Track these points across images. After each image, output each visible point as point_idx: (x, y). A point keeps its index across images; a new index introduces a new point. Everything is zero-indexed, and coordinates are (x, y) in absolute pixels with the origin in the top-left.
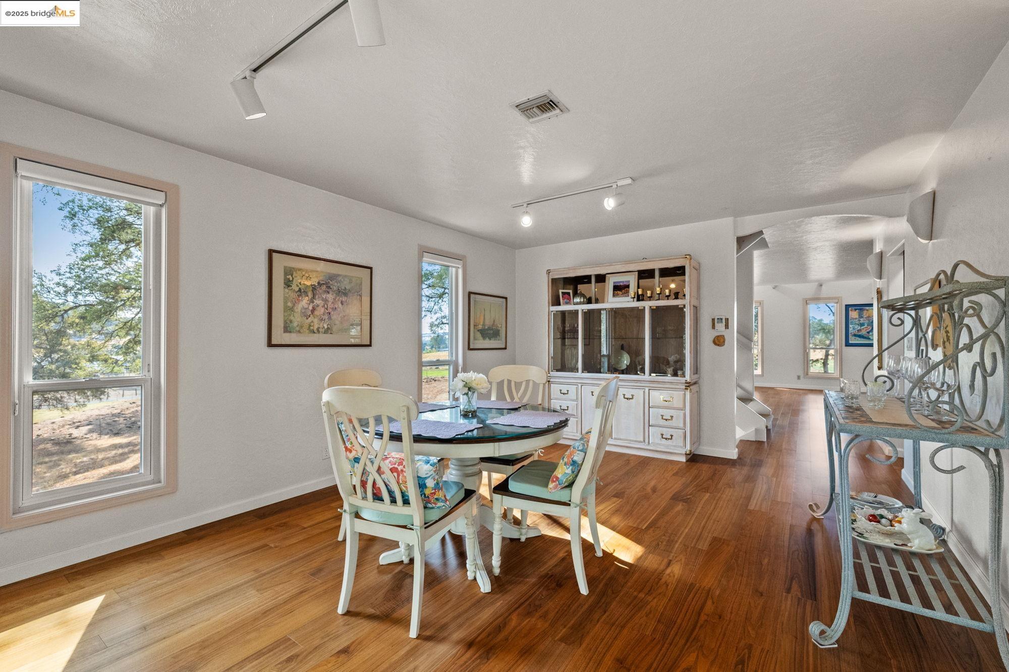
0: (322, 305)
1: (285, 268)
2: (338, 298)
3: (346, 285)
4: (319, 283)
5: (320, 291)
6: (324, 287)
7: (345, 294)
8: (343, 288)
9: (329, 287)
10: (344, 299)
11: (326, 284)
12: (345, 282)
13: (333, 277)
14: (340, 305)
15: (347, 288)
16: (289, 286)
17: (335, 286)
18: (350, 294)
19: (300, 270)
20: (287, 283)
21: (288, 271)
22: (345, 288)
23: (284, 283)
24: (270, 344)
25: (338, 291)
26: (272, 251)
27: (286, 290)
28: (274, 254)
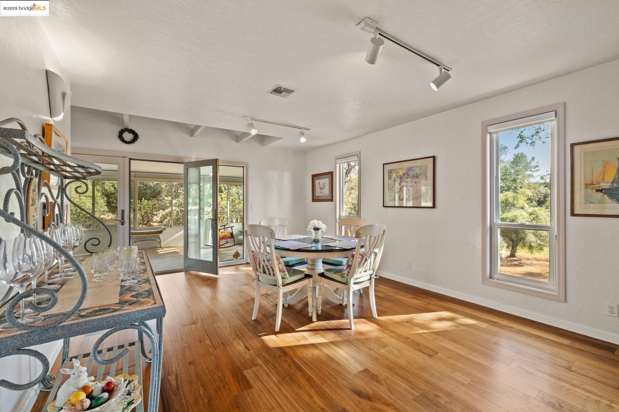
0: (405, 185)
1: (389, 170)
2: (413, 180)
3: (418, 171)
4: (403, 174)
5: (404, 178)
6: (406, 176)
7: (417, 177)
8: (416, 174)
9: (408, 175)
10: (416, 180)
11: (407, 173)
12: (417, 170)
13: (410, 169)
14: (414, 184)
15: (418, 173)
16: (391, 179)
17: (411, 173)
18: (420, 176)
19: (395, 170)
20: (390, 178)
21: (390, 172)
22: (417, 174)
23: (389, 177)
24: (384, 206)
25: (413, 176)
26: (384, 164)
27: (390, 181)
28: (384, 165)
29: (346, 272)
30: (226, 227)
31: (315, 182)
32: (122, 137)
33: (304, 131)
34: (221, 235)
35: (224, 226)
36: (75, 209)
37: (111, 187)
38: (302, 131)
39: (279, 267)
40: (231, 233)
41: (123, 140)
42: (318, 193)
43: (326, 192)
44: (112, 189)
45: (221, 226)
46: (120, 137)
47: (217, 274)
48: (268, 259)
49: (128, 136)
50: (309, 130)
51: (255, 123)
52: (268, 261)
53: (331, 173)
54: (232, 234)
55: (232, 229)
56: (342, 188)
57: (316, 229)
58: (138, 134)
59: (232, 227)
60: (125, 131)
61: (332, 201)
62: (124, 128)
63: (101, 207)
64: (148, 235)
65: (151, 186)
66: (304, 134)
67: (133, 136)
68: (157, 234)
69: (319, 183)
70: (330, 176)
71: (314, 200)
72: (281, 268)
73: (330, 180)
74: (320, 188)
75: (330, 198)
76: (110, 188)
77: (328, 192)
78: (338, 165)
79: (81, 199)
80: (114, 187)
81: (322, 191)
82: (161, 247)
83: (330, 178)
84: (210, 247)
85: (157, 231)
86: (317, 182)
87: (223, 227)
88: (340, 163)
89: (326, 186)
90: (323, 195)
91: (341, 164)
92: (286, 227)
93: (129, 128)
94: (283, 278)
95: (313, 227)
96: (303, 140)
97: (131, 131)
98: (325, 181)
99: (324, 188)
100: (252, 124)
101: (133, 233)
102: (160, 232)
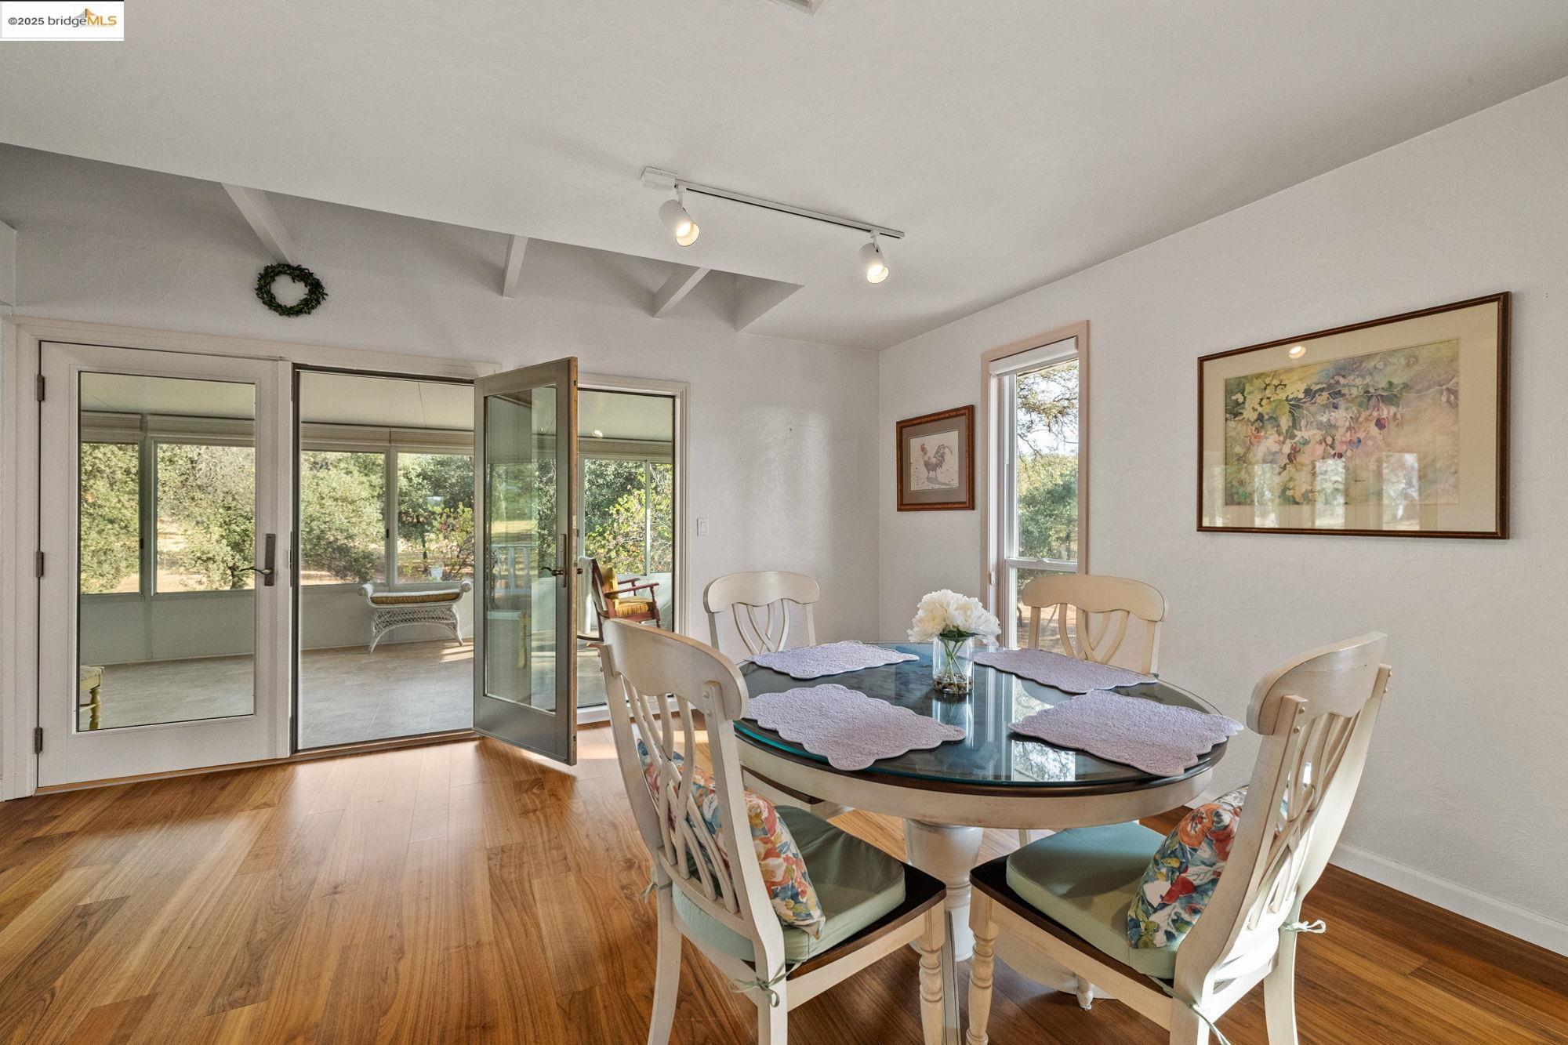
0: (1319, 438)
1: (1227, 382)
2: (1365, 414)
3: (1396, 373)
4: (1309, 391)
5: (1313, 408)
6: (1323, 398)
7: (1392, 400)
8: (1383, 385)
9: (1338, 394)
10: (1386, 412)
11: (1330, 386)
12: (1391, 368)
13: (1349, 367)
14: (1374, 429)
15: (1396, 381)
16: (1236, 415)
17: (1355, 386)
18: (1410, 395)
19: (1258, 376)
20: (1234, 410)
21: (1235, 387)
22: (1391, 384)
23: (1227, 411)
24: (1201, 528)
25: (1368, 395)
26: (1202, 360)
27: (1232, 424)
28: (1206, 364)
29: (1162, 918)
30: (637, 584)
31: (909, 446)
32: (269, 292)
33: (882, 241)
34: (621, 610)
35: (633, 582)
36: (308, 530)
38: (871, 241)
39: (768, 876)
40: (649, 604)
41: (271, 303)
42: (919, 481)
43: (950, 475)
45: (619, 583)
46: (264, 292)
47: (569, 758)
48: (708, 816)
49: (289, 291)
50: (896, 235)
51: (689, 199)
52: (711, 828)
53: (969, 412)
54: (652, 606)
55: (652, 592)
56: (1007, 462)
57: (954, 635)
58: (323, 284)
59: (651, 587)
60: (278, 274)
61: (970, 505)
62: (275, 264)
63: (369, 524)
64: (420, 605)
66: (881, 249)
67: (306, 290)
68: (444, 603)
69: (923, 449)
70: (962, 421)
71: (903, 506)
72: (779, 878)
73: (964, 437)
74: (927, 464)
75: (963, 497)
77: (956, 476)
78: (993, 384)
79: (324, 504)
81: (932, 474)
82: (456, 639)
83: (964, 429)
84: (589, 643)
85: (445, 594)
86: (915, 444)
87: (629, 586)
88: (1000, 376)
89: (948, 457)
90: (937, 487)
91: (1006, 379)
92: (809, 607)
93: (295, 264)
94: (788, 927)
95: (939, 628)
96: (876, 273)
97: (300, 274)
98: (950, 439)
99: (940, 465)
100: (679, 203)
101: (379, 599)
102: (454, 596)
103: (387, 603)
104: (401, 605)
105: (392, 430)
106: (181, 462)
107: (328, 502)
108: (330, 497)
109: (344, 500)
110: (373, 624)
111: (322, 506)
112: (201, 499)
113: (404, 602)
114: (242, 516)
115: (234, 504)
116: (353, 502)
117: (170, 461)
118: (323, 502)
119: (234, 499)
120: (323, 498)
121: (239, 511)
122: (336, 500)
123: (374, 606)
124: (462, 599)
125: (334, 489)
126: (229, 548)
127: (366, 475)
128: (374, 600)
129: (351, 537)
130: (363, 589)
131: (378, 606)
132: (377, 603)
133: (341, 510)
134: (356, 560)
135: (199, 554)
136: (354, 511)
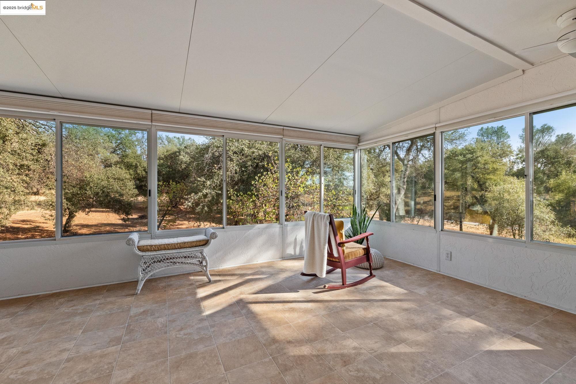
37: (143, 171)
40: (364, 249)
44: (144, 173)
63: (129, 190)
65: (179, 170)
68: (197, 249)
76: (141, 172)
80: (145, 171)
85: (197, 241)
101: (145, 247)
102: (204, 243)
103: (151, 251)
104: (163, 252)
105: (153, 112)
106: (42, 161)
107: (111, 180)
108: (112, 178)
109: (119, 179)
110: (140, 269)
111: (108, 181)
112: (52, 178)
113: (166, 249)
114: (71, 186)
115: (68, 180)
116: (122, 180)
117: (37, 160)
118: (109, 180)
119: (67, 178)
120: (109, 178)
121: (70, 184)
122: (115, 179)
123: (140, 253)
124: (210, 245)
125: (114, 174)
126: (65, 200)
127: (128, 170)
128: (141, 249)
129: (122, 195)
130: (131, 239)
131: (144, 254)
132: (143, 251)
133: (117, 183)
134: (124, 206)
135: (51, 203)
136: (123, 184)
